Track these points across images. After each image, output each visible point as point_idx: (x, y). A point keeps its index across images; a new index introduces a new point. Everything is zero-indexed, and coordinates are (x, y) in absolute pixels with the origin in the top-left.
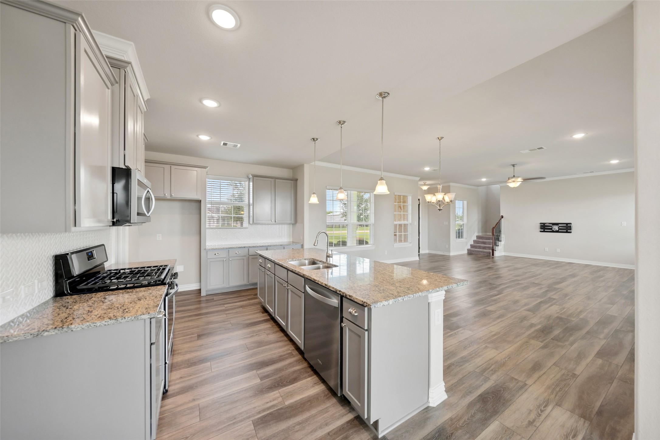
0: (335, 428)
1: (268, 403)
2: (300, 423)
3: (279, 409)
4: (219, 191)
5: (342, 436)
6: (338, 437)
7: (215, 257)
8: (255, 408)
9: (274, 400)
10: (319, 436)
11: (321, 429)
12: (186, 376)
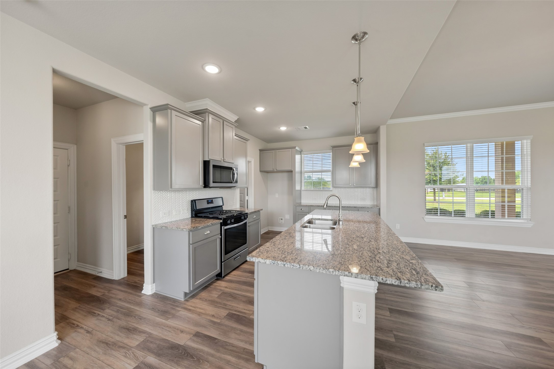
0: (251, 350)
1: (245, 309)
2: (242, 331)
3: (244, 316)
4: (321, 162)
5: (248, 357)
6: (246, 355)
7: (301, 211)
8: (238, 307)
9: (249, 310)
10: (239, 345)
11: (245, 343)
12: (236, 275)
